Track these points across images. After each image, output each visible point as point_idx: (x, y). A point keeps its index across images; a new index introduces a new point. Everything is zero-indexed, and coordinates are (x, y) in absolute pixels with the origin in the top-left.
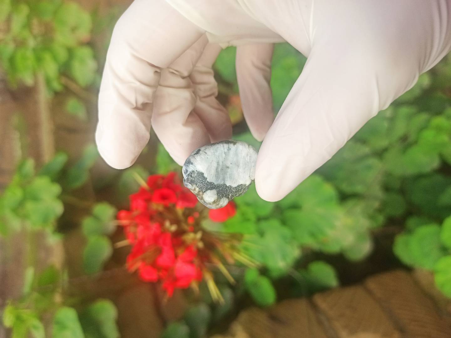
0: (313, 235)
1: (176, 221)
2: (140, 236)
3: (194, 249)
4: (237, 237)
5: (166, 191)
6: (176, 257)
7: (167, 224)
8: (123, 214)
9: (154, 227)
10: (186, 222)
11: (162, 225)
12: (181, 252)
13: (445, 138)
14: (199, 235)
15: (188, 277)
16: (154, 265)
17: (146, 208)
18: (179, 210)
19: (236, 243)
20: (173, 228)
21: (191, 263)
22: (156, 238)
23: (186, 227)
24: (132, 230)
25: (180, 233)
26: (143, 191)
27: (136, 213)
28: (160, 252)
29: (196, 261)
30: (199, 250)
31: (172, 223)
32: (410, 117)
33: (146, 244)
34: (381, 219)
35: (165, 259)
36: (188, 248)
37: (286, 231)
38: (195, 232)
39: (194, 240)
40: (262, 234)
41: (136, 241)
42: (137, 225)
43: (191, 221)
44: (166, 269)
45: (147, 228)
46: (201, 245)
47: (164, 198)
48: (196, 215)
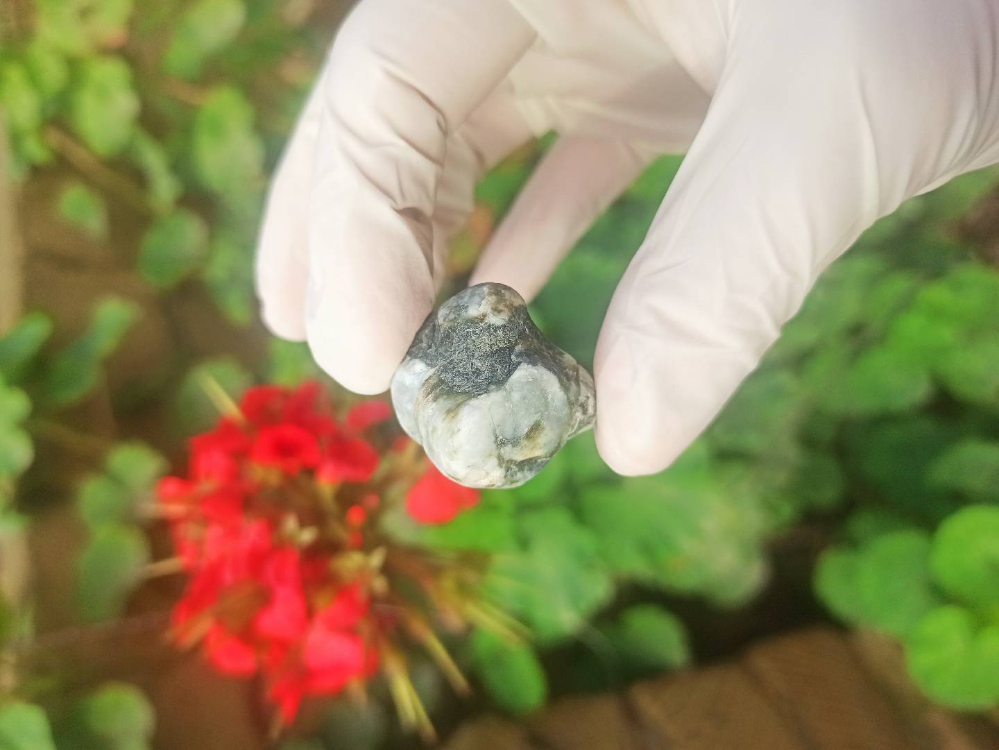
0: (647, 549)
1: (314, 515)
2: (211, 553)
3: (362, 595)
4: (474, 560)
5: (290, 432)
6: (309, 614)
7: (291, 524)
8: (172, 486)
9: (251, 528)
10: (342, 519)
11: (273, 524)
12: (324, 602)
13: (946, 334)
14: (376, 559)
15: (339, 670)
16: (248, 636)
17: (234, 475)
18: (326, 485)
19: (471, 576)
20: (307, 536)
21: (350, 632)
22: (257, 561)
23: (341, 533)
24: (191, 532)
25: (324, 550)
26: (227, 430)
27: (207, 486)
28: (265, 599)
29: (365, 628)
30: (373, 599)
31: (303, 524)
32: (873, 281)
33: (228, 577)
34: (787, 511)
35: (277, 620)
36: (345, 593)
37: (585, 539)
38: (366, 547)
39: (362, 571)
40: (524, 543)
41: (203, 563)
42: (207, 520)
43: (356, 518)
44: (282, 646)
45: (234, 532)
46: (379, 584)
47: (283, 450)
48: (371, 501)
